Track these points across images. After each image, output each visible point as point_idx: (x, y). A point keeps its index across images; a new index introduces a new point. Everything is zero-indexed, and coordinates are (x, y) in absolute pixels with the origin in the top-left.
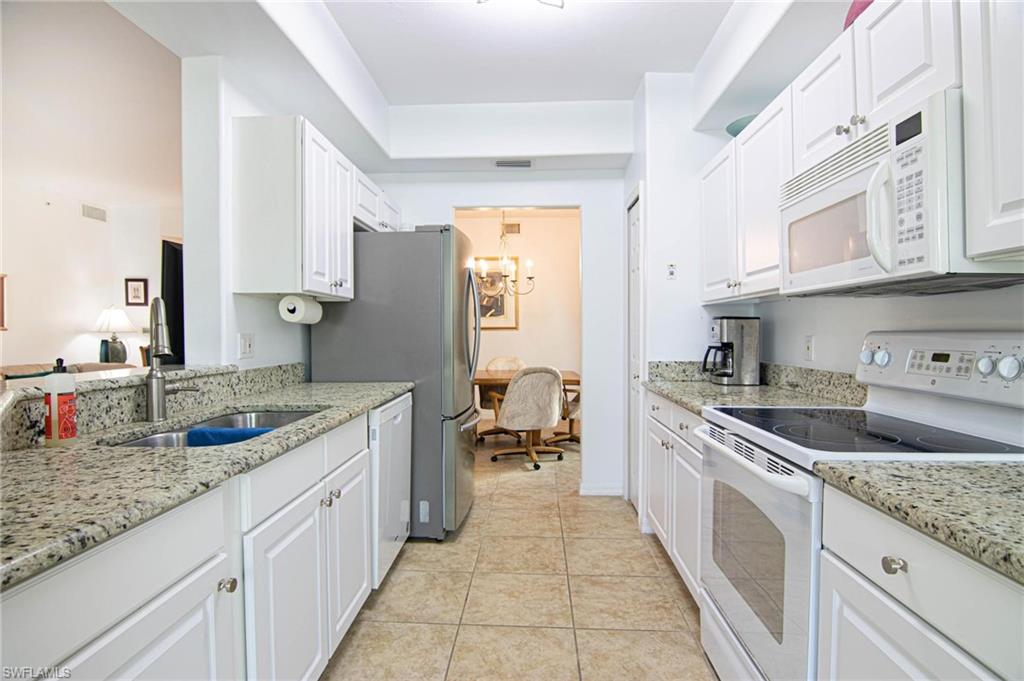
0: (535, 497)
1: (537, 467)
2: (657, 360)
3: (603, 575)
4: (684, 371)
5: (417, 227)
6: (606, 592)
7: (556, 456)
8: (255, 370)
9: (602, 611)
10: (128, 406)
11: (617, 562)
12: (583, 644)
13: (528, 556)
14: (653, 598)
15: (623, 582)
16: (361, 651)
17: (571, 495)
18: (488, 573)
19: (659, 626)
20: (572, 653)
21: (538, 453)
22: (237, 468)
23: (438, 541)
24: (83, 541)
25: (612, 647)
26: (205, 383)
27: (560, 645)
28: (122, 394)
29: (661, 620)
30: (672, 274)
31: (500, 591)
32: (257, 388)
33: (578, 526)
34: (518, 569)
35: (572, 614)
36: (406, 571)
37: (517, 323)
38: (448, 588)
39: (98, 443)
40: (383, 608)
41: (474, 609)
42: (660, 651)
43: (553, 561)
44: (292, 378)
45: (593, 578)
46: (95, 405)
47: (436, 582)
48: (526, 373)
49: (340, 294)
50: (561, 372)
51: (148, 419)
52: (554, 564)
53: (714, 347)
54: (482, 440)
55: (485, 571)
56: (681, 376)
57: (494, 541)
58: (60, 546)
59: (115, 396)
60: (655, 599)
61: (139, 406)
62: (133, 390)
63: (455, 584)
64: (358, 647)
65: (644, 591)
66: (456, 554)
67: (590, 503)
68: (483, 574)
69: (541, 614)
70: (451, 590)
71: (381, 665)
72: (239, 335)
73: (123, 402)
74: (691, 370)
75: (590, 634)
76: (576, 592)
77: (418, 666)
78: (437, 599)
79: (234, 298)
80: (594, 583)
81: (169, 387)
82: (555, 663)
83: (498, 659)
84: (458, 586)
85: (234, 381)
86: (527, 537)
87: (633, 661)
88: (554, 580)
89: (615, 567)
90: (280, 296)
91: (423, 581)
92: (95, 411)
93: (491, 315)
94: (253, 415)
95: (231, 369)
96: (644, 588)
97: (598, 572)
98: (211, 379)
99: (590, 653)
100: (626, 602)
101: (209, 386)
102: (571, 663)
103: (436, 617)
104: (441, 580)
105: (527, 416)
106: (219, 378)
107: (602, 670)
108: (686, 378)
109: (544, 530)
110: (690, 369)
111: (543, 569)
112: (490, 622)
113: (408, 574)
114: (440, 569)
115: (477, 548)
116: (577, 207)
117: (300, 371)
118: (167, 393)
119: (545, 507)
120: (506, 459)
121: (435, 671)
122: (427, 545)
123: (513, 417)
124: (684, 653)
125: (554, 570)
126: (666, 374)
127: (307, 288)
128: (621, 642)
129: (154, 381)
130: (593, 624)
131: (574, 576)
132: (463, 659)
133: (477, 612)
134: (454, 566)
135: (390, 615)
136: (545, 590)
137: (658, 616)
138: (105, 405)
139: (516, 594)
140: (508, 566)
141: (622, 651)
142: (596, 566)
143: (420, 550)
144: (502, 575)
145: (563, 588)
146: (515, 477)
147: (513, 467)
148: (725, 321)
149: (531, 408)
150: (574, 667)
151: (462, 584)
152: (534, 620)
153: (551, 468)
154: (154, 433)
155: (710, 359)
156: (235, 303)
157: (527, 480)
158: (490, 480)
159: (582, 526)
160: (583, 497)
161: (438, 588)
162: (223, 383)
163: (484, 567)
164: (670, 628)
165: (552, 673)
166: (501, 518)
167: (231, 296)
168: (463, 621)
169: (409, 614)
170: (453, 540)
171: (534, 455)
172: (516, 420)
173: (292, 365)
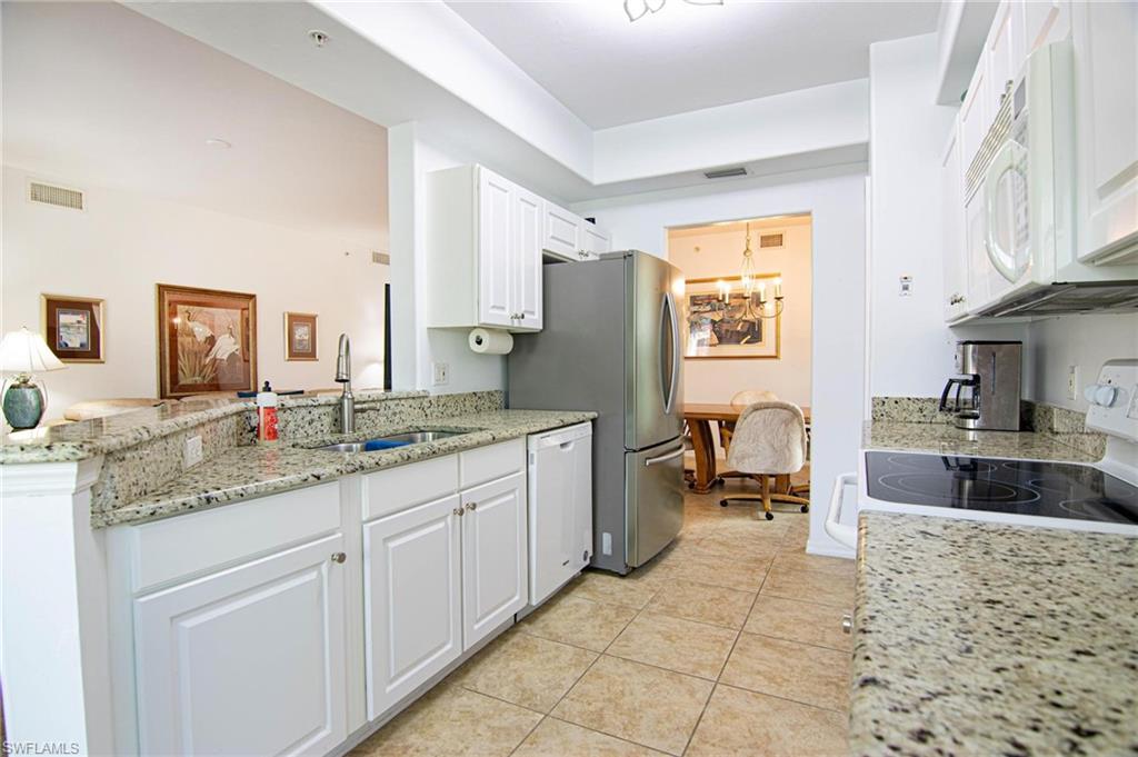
0: (751, 548)
1: (770, 517)
2: (883, 395)
3: (782, 639)
4: (921, 410)
5: (601, 255)
6: (776, 655)
7: (799, 508)
8: (448, 396)
9: (759, 673)
10: (327, 420)
11: (809, 628)
12: (718, 698)
13: (707, 605)
14: (831, 673)
15: (801, 650)
16: (505, 656)
17: (795, 552)
18: (654, 614)
19: (818, 701)
20: (700, 704)
21: (773, 501)
22: (350, 468)
23: (622, 576)
24: (208, 500)
25: (749, 709)
26: (397, 405)
27: (692, 693)
28: (321, 410)
29: (824, 696)
30: (906, 288)
31: (659, 632)
32: (449, 412)
33: (783, 585)
34: (689, 616)
35: (723, 669)
36: (578, 597)
37: (777, 350)
38: (610, 619)
39: (293, 446)
40: (542, 625)
41: (624, 643)
42: (803, 726)
43: (733, 614)
44: (488, 404)
45: (770, 640)
46: (300, 417)
47: (600, 612)
48: (756, 408)
49: (523, 326)
50: (802, 409)
51: (341, 432)
52: (732, 618)
53: (958, 381)
54: (722, 482)
55: (653, 611)
56: (916, 417)
57: (679, 585)
58: (193, 499)
59: (316, 412)
60: (831, 674)
61: (336, 420)
62: (331, 408)
63: (617, 617)
64: (505, 651)
65: (823, 664)
66: (632, 590)
67: (812, 563)
68: (650, 613)
69: (689, 662)
70: (611, 622)
71: (515, 671)
72: (433, 365)
73: (322, 417)
74: (932, 409)
75: (732, 692)
76: (741, 649)
77: (546, 679)
78: (594, 627)
79: (429, 333)
80: (766, 645)
81: (357, 406)
82: (676, 708)
83: (622, 692)
84: (618, 620)
85: (426, 404)
86: (717, 586)
87: (765, 727)
88: (723, 633)
89: (803, 633)
90: (470, 330)
91: (589, 609)
92: (299, 422)
93: (746, 342)
94: (431, 434)
95: (422, 394)
96: (825, 661)
97: (779, 634)
98: (403, 402)
99: (720, 709)
100: (793, 671)
101: (400, 408)
102: (694, 713)
103: (585, 642)
104: (605, 612)
105: (759, 458)
106: (411, 401)
107: (724, 727)
108: (922, 419)
109: (742, 583)
110: (930, 406)
111: (716, 621)
112: (635, 658)
113: (577, 601)
114: (610, 600)
115: (657, 589)
116: (809, 214)
117: (499, 399)
118: (356, 411)
119: (756, 560)
120: (740, 505)
121: (560, 686)
122: (610, 577)
123: (743, 458)
124: (831, 735)
125: (729, 624)
126: (894, 414)
127: (482, 321)
128: (763, 706)
129: (346, 401)
130: (740, 682)
131: (748, 633)
132: (590, 683)
133: (626, 646)
134: (625, 601)
135: (545, 633)
136: (707, 641)
137: (824, 692)
138: (308, 418)
139: (674, 638)
140: (680, 610)
141: (757, 715)
142: (777, 628)
143: (598, 581)
144: (668, 618)
145: (728, 642)
146: (740, 526)
147: (744, 514)
148: (971, 346)
149: (764, 449)
150: (695, 718)
151: (624, 619)
152: (676, 665)
153: (788, 520)
154: (340, 442)
155: (952, 395)
156: (429, 337)
157: (750, 529)
158: (708, 524)
159: (788, 585)
160: (810, 555)
161: (600, 618)
162: (414, 405)
163: (655, 607)
164: (830, 706)
165: (669, 716)
166: (700, 564)
167: (426, 330)
168: (607, 652)
169: (561, 634)
170: (637, 578)
171: (768, 504)
172: (746, 461)
173: (489, 393)
